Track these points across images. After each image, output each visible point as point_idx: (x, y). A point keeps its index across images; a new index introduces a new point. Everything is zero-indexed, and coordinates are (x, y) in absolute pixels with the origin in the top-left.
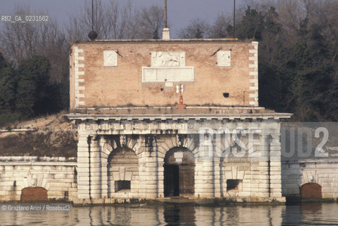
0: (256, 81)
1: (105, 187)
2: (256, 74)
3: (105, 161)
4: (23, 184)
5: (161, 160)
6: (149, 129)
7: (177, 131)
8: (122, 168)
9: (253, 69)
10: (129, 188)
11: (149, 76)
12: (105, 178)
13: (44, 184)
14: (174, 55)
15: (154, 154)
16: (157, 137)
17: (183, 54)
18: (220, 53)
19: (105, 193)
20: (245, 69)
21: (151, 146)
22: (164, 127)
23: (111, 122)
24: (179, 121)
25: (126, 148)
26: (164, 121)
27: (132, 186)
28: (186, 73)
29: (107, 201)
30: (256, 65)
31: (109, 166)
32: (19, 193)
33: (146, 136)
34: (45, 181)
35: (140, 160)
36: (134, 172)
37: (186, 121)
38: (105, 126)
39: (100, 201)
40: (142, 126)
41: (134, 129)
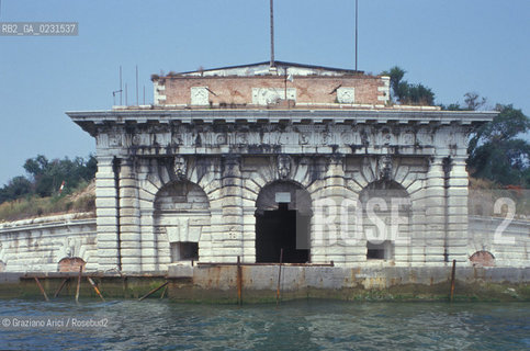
1: (149, 251)
3: (148, 205)
5: (250, 204)
7: (278, 148)
8: (183, 219)
10: (196, 256)
12: (148, 236)
13: (83, 253)
17: (294, 92)
18: (341, 91)
25: (185, 182)
27: (200, 253)
31: (156, 215)
33: (221, 158)
34: (83, 248)
35: (213, 205)
36: (204, 227)
37: (297, 130)
40: (213, 138)
41: (198, 144)
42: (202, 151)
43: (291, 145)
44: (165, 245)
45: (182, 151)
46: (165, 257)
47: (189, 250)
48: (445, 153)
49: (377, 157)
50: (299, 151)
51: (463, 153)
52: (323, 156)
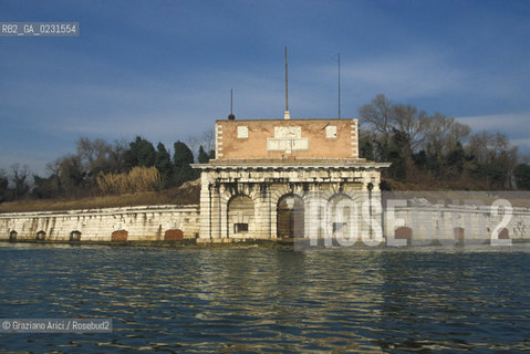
0: (357, 149)
1: (224, 228)
2: (357, 143)
3: (224, 206)
4: (167, 227)
5: (274, 206)
6: (263, 177)
7: (288, 179)
8: (241, 212)
9: (354, 140)
10: (247, 230)
11: (272, 146)
12: (224, 220)
13: (182, 227)
14: (292, 129)
15: (267, 200)
16: (270, 184)
17: (299, 128)
18: (328, 128)
19: (224, 234)
20: (348, 140)
21: (265, 193)
22: (276, 175)
23: (228, 170)
24: (289, 170)
25: (243, 194)
26: (276, 170)
27: (249, 228)
28: (302, 144)
29: (225, 241)
30: (356, 137)
31: (228, 211)
32: (163, 234)
33: (260, 184)
34: (181, 225)
35: (256, 206)
36: (251, 216)
37: (296, 170)
38: (224, 175)
39: (220, 241)
40: (258, 174)
41: (250, 177)
42: (251, 180)
43: (293, 177)
44: (231, 225)
45: (242, 180)
46: (231, 231)
47: (243, 227)
48: (369, 180)
49: (336, 183)
50: (298, 180)
51: (378, 180)
52: (308, 183)
